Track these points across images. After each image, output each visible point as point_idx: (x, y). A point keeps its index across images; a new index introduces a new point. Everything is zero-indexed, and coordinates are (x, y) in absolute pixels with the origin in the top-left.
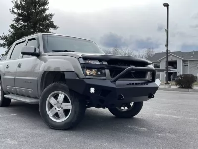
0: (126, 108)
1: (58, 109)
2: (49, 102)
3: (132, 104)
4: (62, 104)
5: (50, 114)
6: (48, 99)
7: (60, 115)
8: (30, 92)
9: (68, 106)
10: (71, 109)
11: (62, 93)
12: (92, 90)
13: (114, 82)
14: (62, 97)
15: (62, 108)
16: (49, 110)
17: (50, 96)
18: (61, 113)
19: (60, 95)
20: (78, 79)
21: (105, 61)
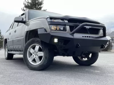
0: (86, 59)
1: (35, 56)
2: (29, 52)
3: (90, 56)
4: (37, 52)
5: (30, 60)
6: (29, 49)
7: (36, 60)
8: (20, 47)
9: (42, 54)
10: (43, 56)
11: (37, 45)
12: (56, 40)
13: (72, 34)
14: (37, 47)
15: (38, 55)
16: (29, 57)
17: (30, 47)
18: (37, 59)
19: (36, 46)
20: (46, 33)
21: (66, 20)
